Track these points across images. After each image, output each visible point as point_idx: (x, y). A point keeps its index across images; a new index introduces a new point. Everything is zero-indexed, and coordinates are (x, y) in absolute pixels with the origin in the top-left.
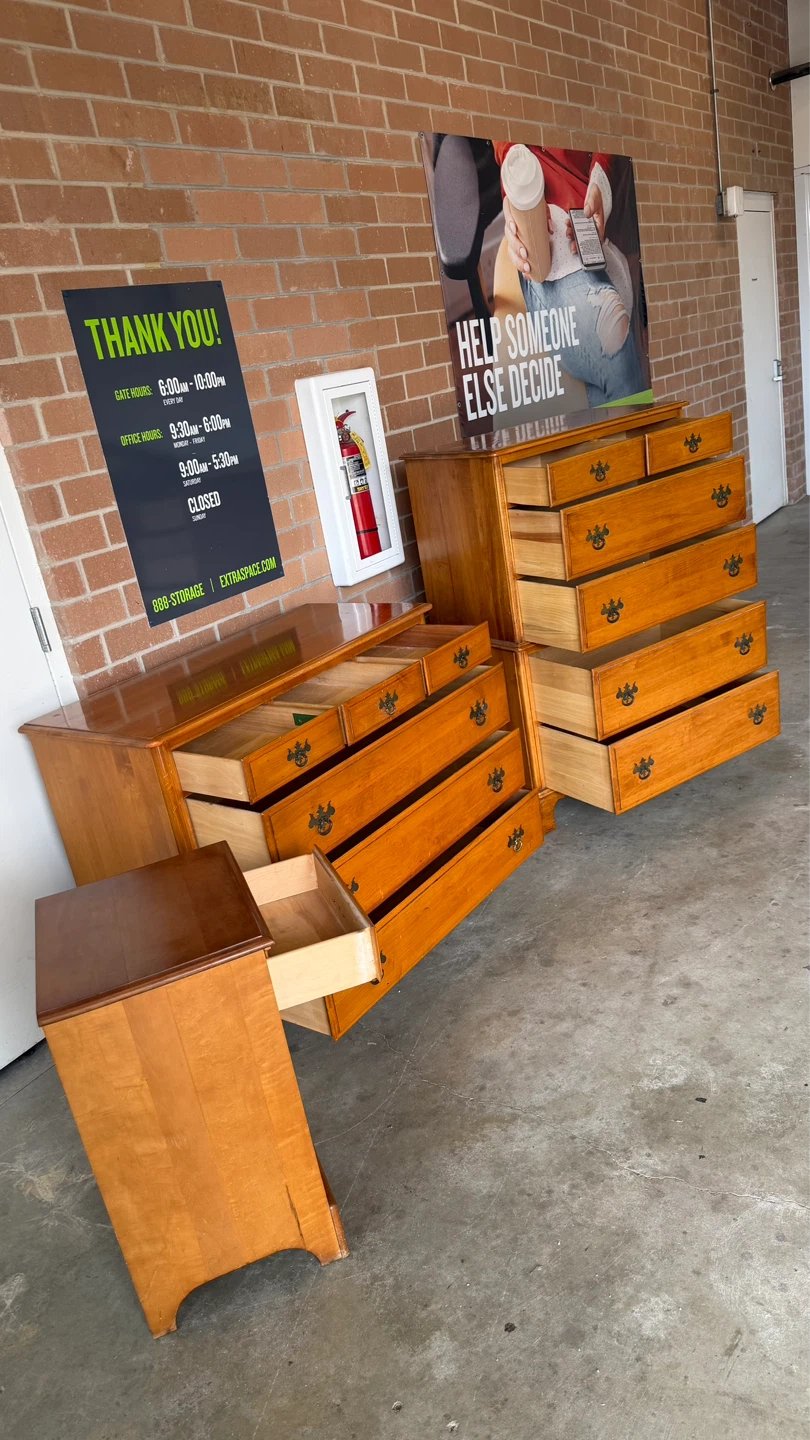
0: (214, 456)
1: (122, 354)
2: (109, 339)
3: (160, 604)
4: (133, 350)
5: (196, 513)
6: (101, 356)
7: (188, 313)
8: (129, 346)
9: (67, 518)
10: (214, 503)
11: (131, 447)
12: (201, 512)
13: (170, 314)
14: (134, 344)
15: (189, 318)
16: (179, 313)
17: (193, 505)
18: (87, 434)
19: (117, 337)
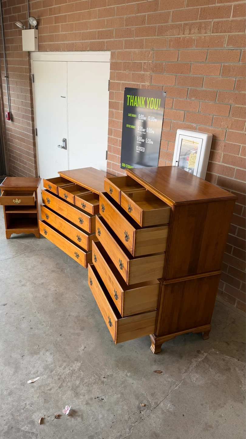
0: (147, 139)
1: (133, 105)
2: (131, 101)
3: (124, 165)
4: (135, 105)
5: (137, 150)
6: (128, 105)
7: (152, 99)
8: (135, 104)
9: (112, 137)
10: (143, 150)
11: (128, 128)
12: (139, 151)
13: (147, 98)
14: (136, 104)
15: (152, 100)
16: (150, 98)
17: (137, 148)
18: (121, 121)
19: (133, 101)
